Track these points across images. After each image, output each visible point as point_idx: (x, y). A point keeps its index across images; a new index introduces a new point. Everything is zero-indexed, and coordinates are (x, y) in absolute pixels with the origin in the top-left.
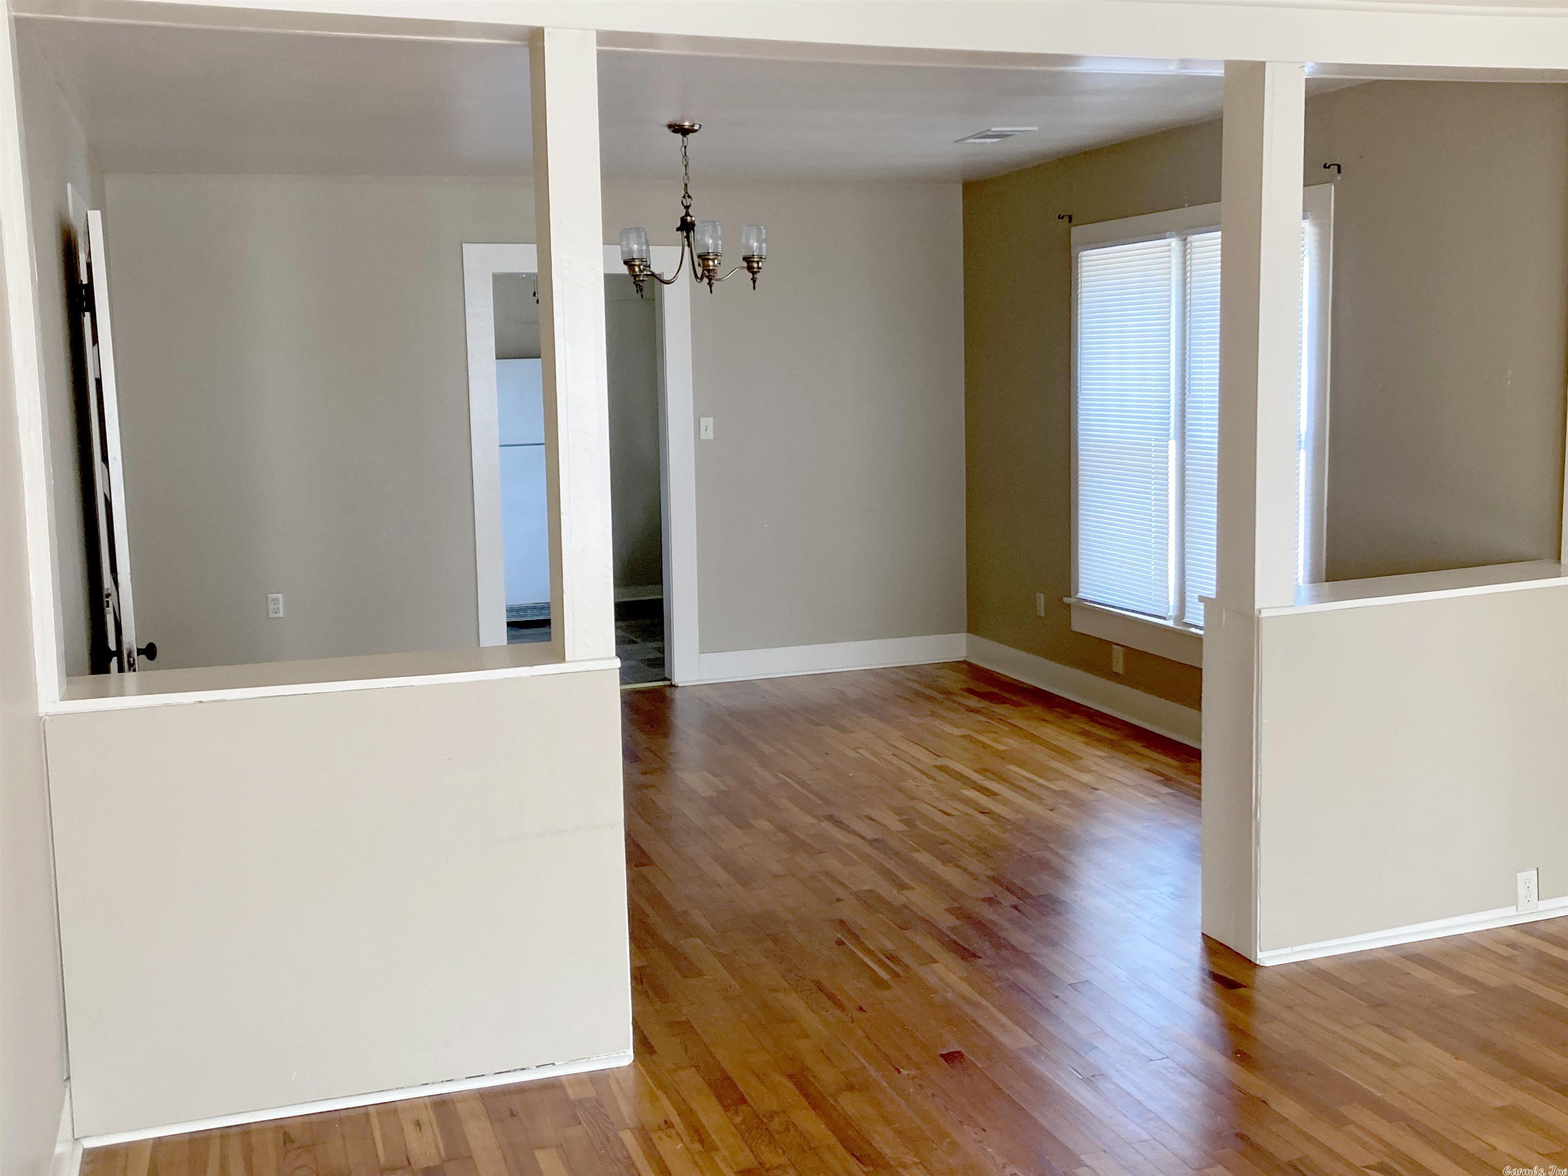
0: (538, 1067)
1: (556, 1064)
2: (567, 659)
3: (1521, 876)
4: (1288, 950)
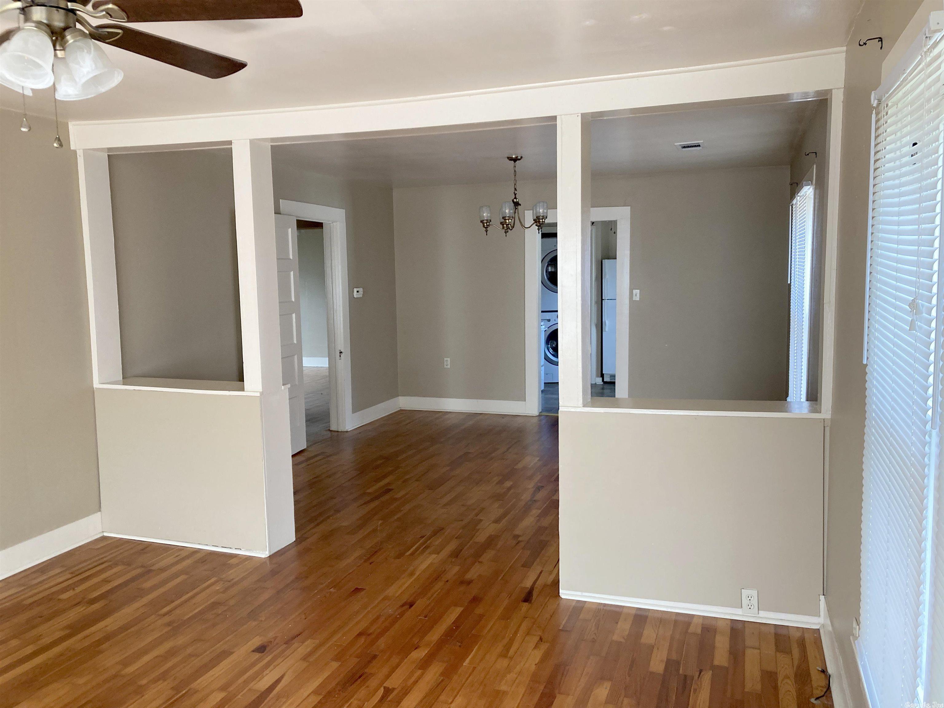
0: (236, 549)
1: (242, 549)
2: (245, 390)
3: (745, 592)
4: (579, 593)
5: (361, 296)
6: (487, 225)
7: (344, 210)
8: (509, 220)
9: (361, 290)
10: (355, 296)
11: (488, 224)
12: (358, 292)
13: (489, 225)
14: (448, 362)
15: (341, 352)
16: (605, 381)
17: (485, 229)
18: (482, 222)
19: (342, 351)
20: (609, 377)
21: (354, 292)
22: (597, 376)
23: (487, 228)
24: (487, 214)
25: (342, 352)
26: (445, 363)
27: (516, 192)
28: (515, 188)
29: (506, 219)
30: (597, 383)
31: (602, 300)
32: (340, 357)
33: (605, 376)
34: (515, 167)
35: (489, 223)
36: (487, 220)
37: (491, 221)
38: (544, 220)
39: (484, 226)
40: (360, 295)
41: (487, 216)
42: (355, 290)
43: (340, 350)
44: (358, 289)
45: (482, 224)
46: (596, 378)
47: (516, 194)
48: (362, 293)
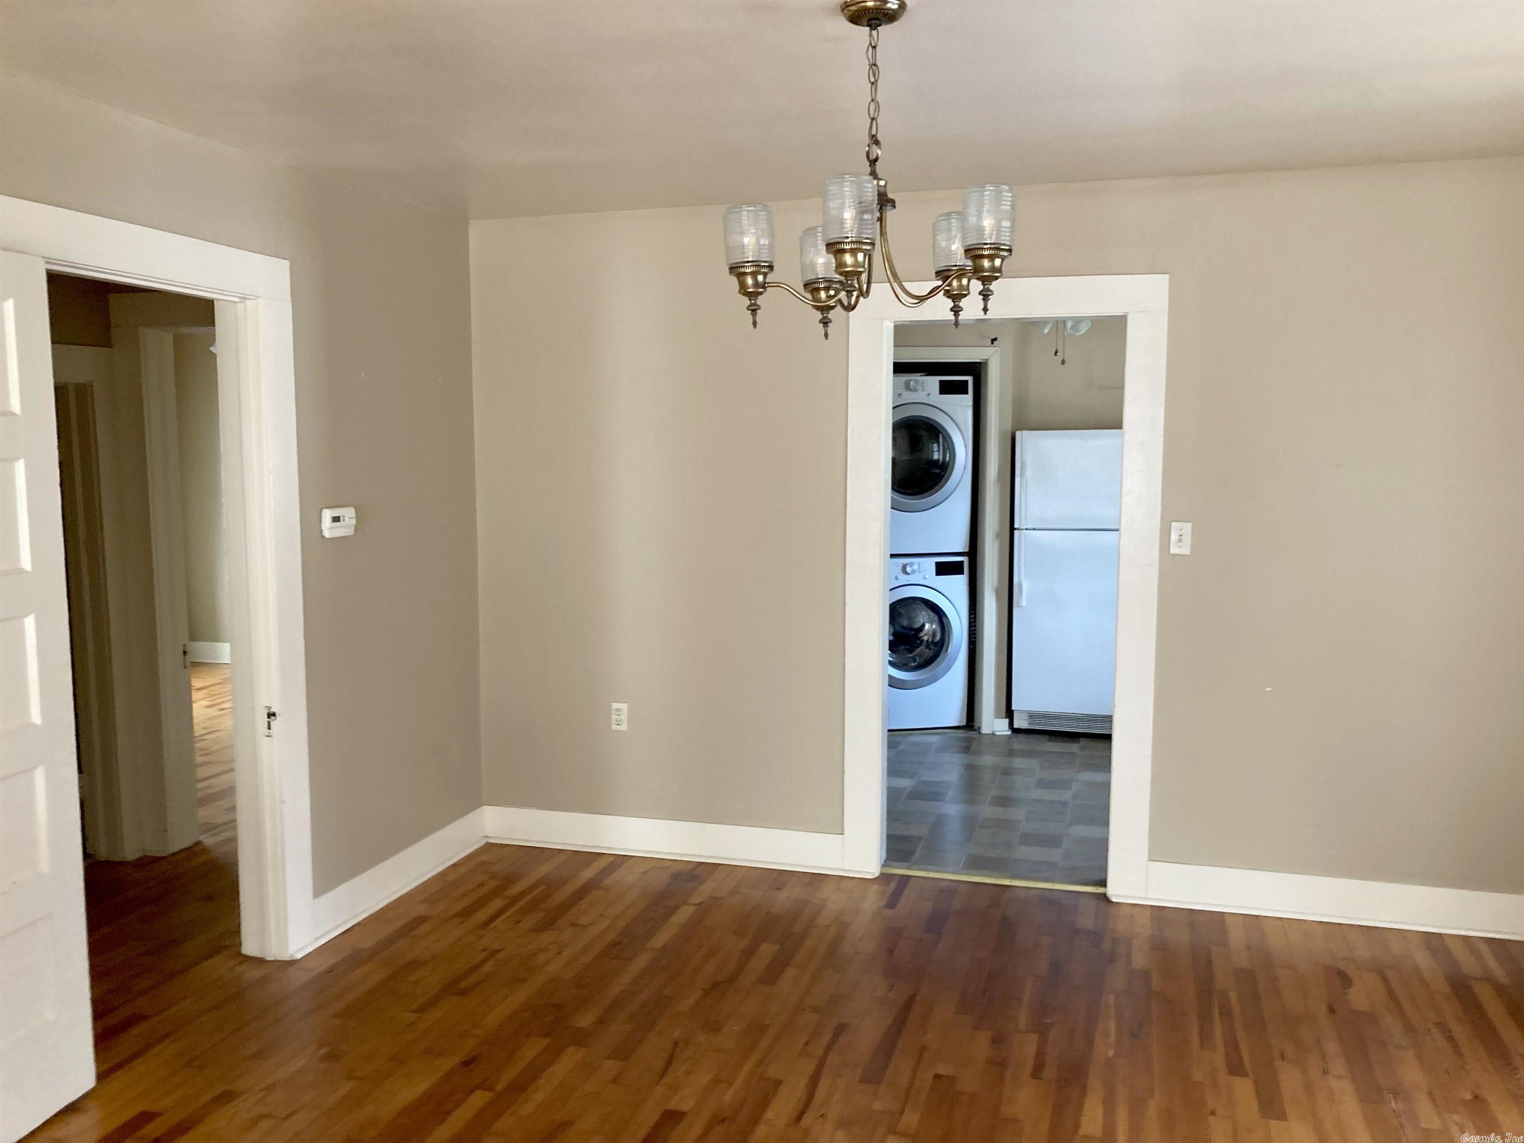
5: (350, 532)
6: (756, 284)
7: (287, 263)
8: (853, 252)
9: (348, 514)
10: (327, 534)
11: (760, 278)
12: (336, 519)
13: (764, 286)
14: (621, 711)
15: (271, 715)
16: (1015, 726)
17: (746, 301)
18: (736, 270)
19: (273, 710)
20: (1027, 718)
21: (323, 520)
22: (997, 716)
23: (753, 296)
24: (758, 241)
25: (274, 715)
26: (614, 717)
27: (877, 151)
28: (873, 136)
29: (843, 251)
30: (997, 733)
31: (1012, 529)
32: (269, 729)
33: (1016, 715)
34: (874, 47)
35: (765, 275)
36: (756, 263)
37: (771, 267)
38: (998, 262)
39: (743, 286)
40: (346, 528)
41: (760, 247)
42: (327, 515)
43: (269, 708)
44: (337, 512)
45: (734, 281)
46: (994, 720)
47: (876, 160)
48: (354, 522)
